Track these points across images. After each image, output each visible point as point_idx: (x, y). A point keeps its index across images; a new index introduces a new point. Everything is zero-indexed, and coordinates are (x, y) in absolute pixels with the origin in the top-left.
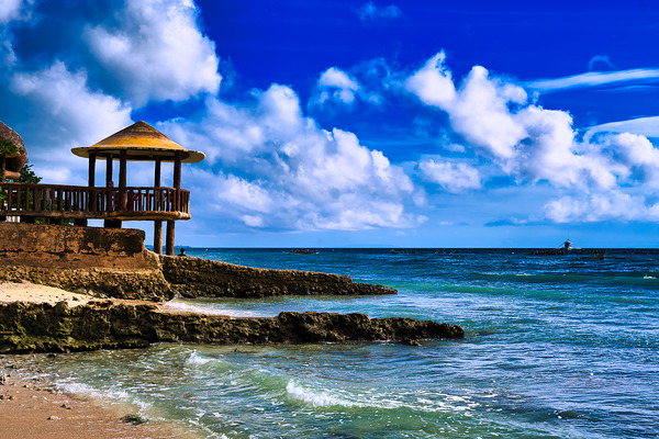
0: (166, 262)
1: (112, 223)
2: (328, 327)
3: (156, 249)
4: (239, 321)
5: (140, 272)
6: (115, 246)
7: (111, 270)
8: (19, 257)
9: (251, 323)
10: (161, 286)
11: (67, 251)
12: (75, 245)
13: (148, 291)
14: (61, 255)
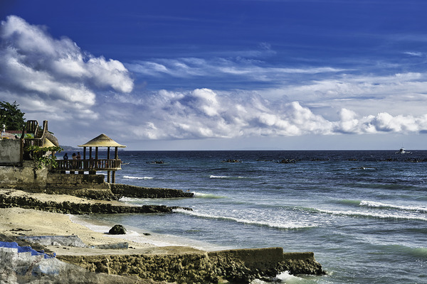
0: (112, 186)
1: (92, 173)
2: (155, 209)
3: (108, 181)
4: (132, 208)
5: (103, 190)
6: (94, 181)
7: (92, 190)
8: (61, 185)
9: (135, 208)
10: (110, 195)
11: (77, 183)
12: (80, 181)
13: (105, 197)
14: (75, 184)
